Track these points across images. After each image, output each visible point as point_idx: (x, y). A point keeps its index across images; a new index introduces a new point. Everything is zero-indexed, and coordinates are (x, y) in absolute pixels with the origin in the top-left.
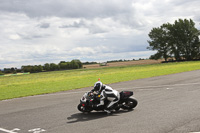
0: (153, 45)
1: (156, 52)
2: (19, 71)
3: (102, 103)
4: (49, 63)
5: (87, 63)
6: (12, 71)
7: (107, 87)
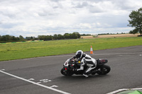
0: (132, 23)
1: (134, 28)
2: (36, 39)
3: (82, 68)
4: (57, 34)
5: (84, 35)
6: (32, 39)
7: (87, 56)
